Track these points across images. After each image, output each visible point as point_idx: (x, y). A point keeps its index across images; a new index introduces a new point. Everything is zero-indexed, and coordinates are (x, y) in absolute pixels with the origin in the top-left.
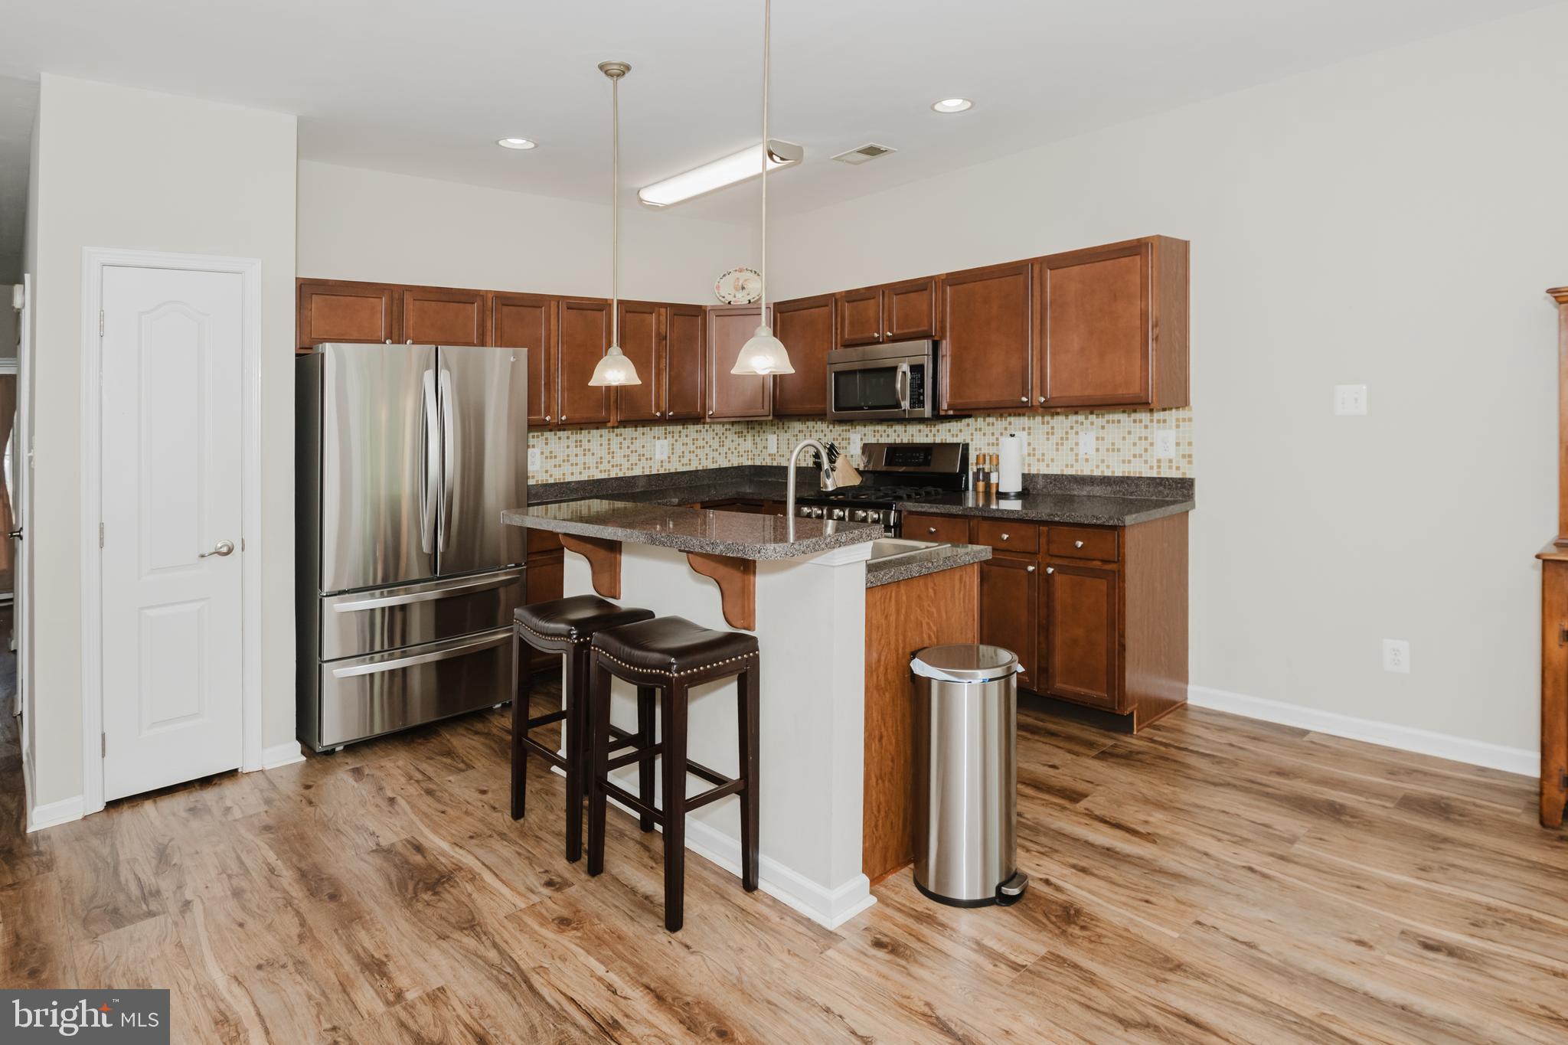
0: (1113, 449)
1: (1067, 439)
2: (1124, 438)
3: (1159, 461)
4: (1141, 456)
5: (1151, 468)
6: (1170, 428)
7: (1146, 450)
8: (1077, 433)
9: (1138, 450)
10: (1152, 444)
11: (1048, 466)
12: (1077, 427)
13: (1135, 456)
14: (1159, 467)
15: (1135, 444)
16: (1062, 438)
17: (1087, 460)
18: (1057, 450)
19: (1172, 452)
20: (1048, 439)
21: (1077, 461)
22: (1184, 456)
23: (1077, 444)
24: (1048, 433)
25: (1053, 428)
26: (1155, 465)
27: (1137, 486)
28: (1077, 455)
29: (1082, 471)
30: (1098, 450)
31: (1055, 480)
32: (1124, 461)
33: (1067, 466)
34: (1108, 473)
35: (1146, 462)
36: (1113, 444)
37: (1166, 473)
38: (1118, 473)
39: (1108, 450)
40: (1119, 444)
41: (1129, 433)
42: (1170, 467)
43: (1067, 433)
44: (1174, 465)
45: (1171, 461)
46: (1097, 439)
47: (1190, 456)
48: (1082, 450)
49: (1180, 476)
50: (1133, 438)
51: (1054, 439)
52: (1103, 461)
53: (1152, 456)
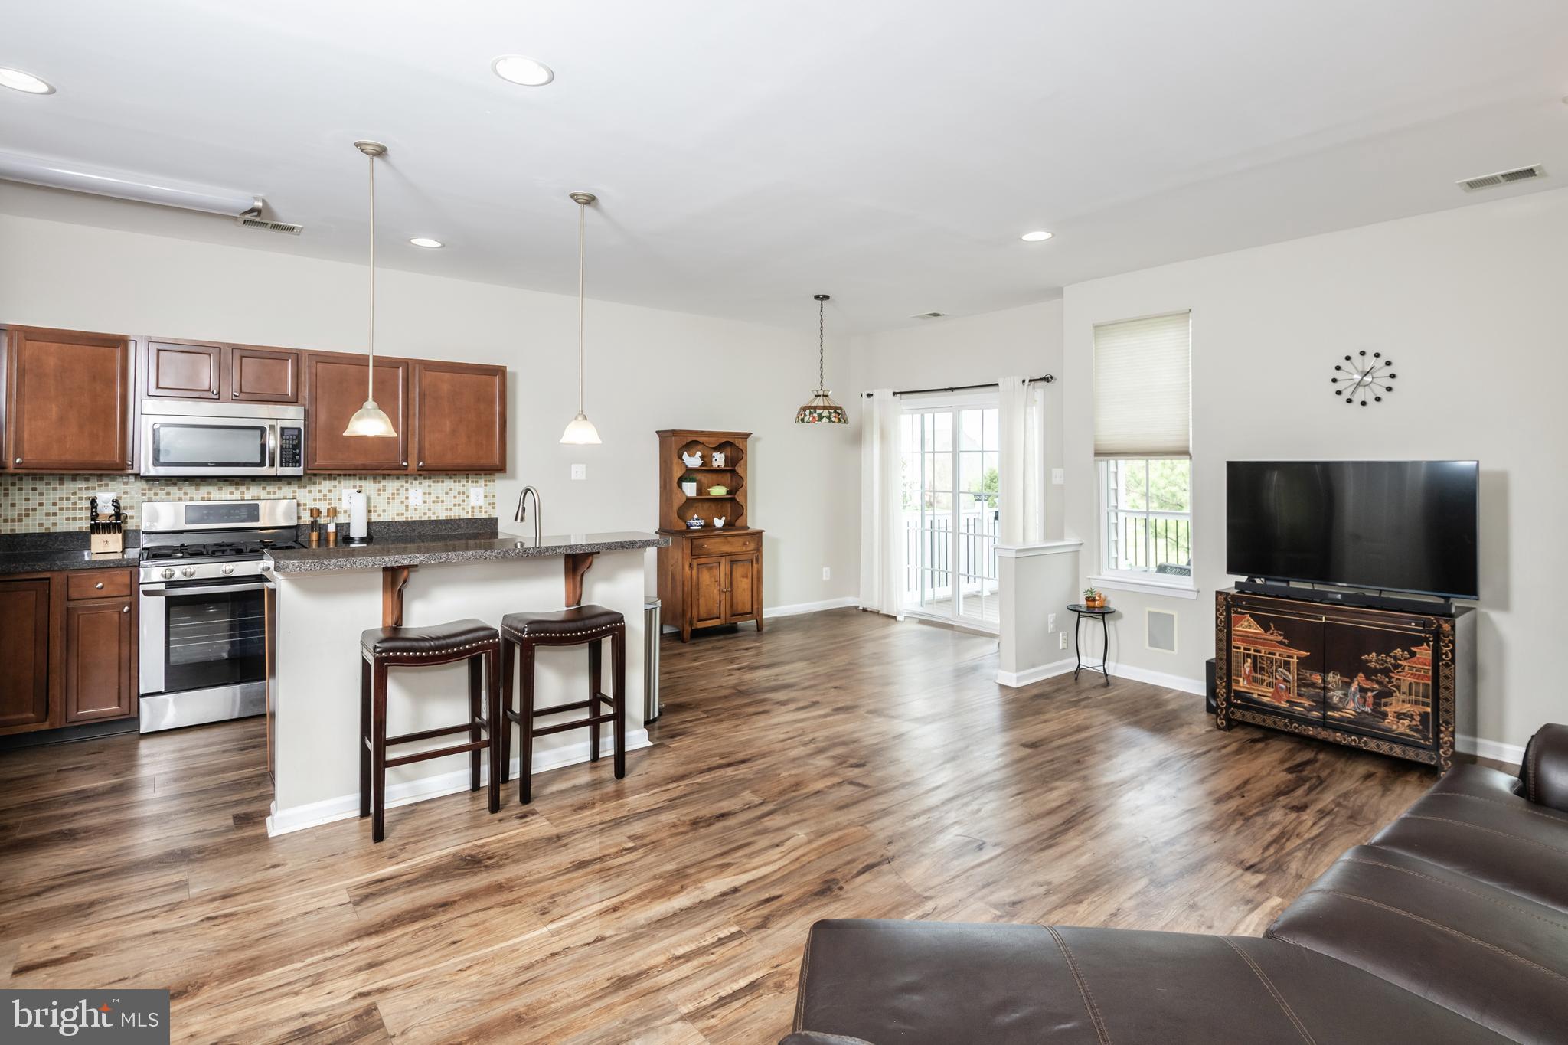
0: (438, 500)
1: (398, 494)
2: (447, 493)
3: (473, 508)
4: (459, 505)
5: (468, 512)
6: (481, 486)
7: (463, 501)
8: (407, 490)
9: (457, 501)
10: (468, 497)
11: (379, 515)
12: (407, 486)
13: (455, 505)
14: (473, 512)
15: (455, 497)
16: (393, 494)
17: (416, 510)
18: (389, 503)
19: (481, 502)
20: (379, 495)
21: (407, 510)
22: (490, 504)
23: (407, 498)
24: (379, 490)
25: (384, 486)
26: (470, 510)
27: (459, 525)
28: (407, 506)
29: (411, 517)
30: (425, 502)
31: (388, 526)
32: (447, 509)
33: (398, 515)
34: (434, 518)
35: (463, 509)
36: (438, 497)
37: (478, 515)
38: (442, 517)
39: (434, 502)
40: (443, 497)
41: (451, 489)
42: (481, 512)
43: (398, 490)
44: (483, 510)
45: (481, 507)
46: (425, 494)
47: (494, 504)
48: (412, 502)
49: (487, 516)
50: (454, 493)
51: (385, 495)
52: (429, 510)
53: (468, 505)
